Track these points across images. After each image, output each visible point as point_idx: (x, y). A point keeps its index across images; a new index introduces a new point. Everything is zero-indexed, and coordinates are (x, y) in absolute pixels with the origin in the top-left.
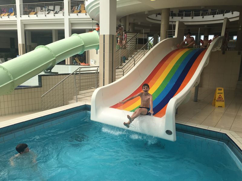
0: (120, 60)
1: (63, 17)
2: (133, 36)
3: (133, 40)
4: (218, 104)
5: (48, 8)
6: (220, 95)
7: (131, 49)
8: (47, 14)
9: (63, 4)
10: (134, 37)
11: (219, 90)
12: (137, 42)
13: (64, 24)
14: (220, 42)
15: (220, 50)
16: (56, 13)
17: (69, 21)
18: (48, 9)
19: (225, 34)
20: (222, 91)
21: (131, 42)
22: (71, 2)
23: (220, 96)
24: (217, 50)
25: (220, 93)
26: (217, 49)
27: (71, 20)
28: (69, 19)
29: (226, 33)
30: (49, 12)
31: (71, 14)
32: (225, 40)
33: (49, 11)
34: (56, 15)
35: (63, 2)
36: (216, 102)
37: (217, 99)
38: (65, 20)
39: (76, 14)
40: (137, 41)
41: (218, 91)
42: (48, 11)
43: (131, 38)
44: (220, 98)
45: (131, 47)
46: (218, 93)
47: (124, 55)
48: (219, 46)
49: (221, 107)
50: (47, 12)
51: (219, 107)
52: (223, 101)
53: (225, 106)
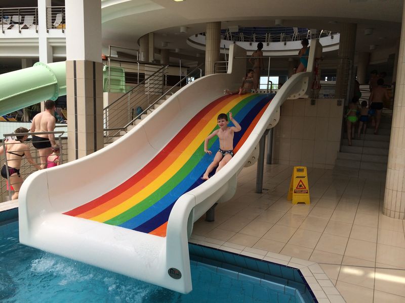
0: (129, 113)
1: (35, 35)
2: (156, 70)
3: (156, 78)
4: (297, 197)
5: (12, 18)
6: (301, 181)
7: (153, 94)
8: (9, 28)
9: (37, 12)
10: (158, 72)
11: (299, 170)
12: (166, 82)
13: (37, 47)
14: (305, 83)
15: (307, 97)
16: (26, 27)
17: (48, 43)
18: (11, 21)
19: (315, 69)
20: (305, 173)
21: (152, 82)
22: (52, 8)
23: (301, 183)
24: (300, 97)
25: (300, 176)
26: (300, 95)
27: (51, 41)
28: (48, 39)
29: (317, 66)
30: (12, 26)
31: (51, 31)
32: (315, 79)
33: (13, 23)
34: (23, 31)
35: (37, 9)
36: (294, 194)
37: (294, 188)
38: (40, 41)
39: (61, 30)
40: (164, 80)
41: (296, 174)
42: (11, 23)
43: (151, 73)
44: (301, 186)
45: (152, 90)
46: (297, 177)
47: (139, 105)
48: (303, 90)
49: (304, 203)
50: (9, 26)
51: (299, 203)
52: (307, 193)
53: (311, 202)
